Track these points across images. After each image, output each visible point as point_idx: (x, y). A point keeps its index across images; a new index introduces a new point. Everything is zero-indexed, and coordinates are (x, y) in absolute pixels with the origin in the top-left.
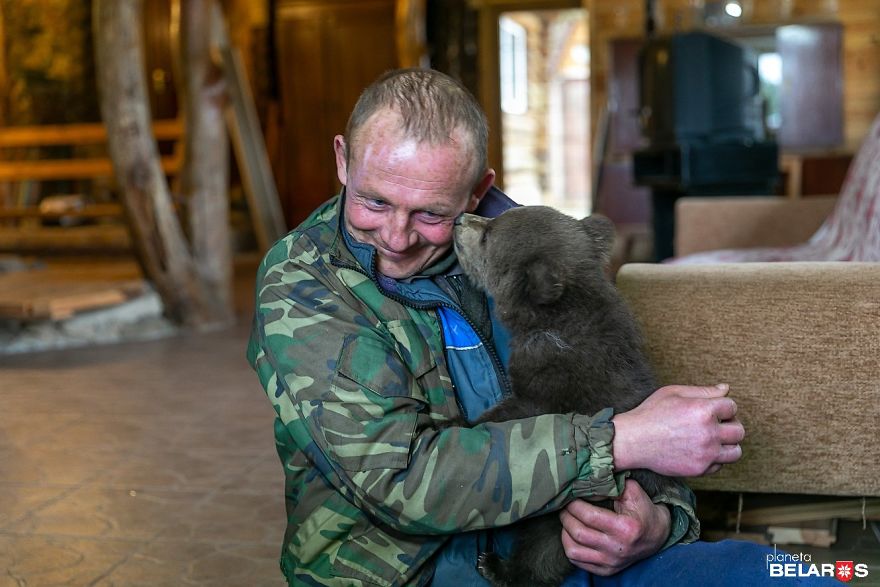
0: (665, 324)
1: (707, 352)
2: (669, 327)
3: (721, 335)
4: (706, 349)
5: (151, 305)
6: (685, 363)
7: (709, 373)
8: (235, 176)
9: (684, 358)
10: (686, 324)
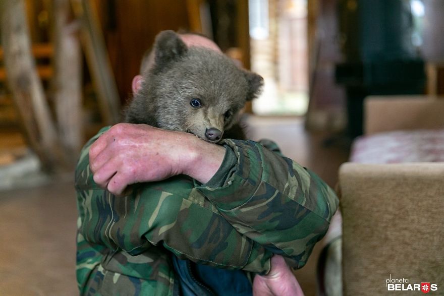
0: (375, 209)
1: (406, 229)
2: (378, 211)
3: (415, 217)
4: (404, 226)
5: (32, 164)
6: (390, 237)
7: (406, 243)
8: (86, 76)
9: (388, 233)
10: (391, 209)
